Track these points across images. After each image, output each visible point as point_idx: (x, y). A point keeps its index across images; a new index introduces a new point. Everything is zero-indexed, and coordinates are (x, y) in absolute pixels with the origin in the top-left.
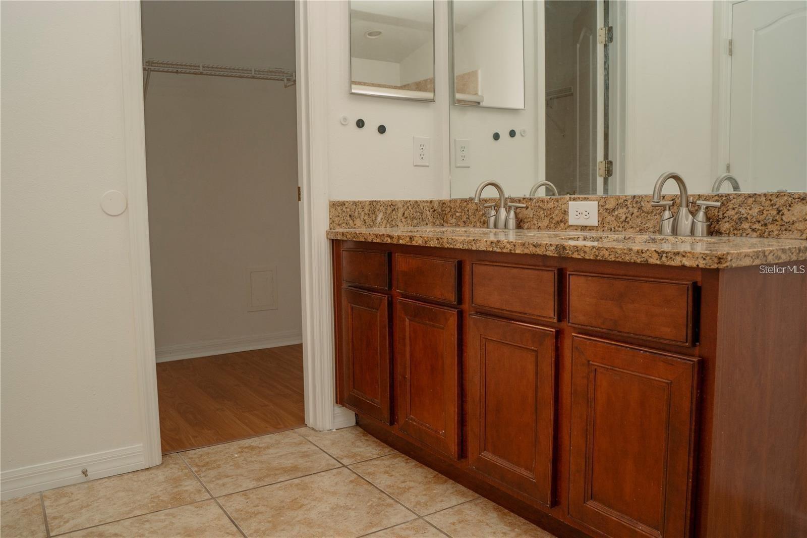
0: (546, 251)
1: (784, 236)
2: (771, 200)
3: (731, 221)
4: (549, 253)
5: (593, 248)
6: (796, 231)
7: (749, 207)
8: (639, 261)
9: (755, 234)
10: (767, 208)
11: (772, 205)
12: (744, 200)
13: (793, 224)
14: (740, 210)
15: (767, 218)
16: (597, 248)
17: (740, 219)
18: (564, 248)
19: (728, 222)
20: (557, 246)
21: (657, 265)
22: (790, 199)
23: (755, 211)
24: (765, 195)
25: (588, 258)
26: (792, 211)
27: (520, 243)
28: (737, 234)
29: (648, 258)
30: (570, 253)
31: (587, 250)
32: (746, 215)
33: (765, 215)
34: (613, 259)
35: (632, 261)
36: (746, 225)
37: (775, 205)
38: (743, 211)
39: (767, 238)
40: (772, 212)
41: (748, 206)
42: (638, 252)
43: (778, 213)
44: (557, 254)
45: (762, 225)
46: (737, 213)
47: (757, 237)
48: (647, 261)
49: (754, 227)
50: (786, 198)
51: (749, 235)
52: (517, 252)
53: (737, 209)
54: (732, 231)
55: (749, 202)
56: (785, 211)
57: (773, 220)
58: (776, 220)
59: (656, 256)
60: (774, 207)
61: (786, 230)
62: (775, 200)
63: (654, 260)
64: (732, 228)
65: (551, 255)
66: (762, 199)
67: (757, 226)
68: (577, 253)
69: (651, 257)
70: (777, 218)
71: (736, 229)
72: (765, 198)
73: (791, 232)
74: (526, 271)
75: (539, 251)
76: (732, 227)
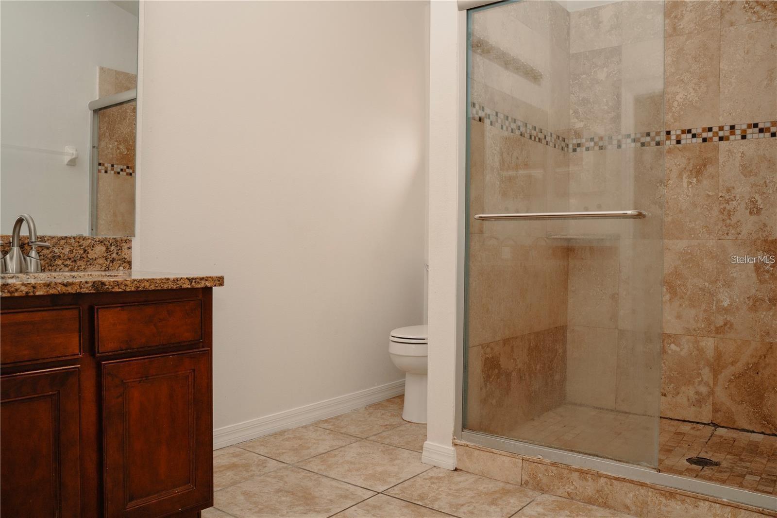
0: (81, 288)
1: (90, 269)
2: (79, 242)
3: (46, 259)
4: (84, 290)
5: (134, 281)
6: (97, 265)
7: (61, 248)
8: (175, 287)
9: (67, 269)
10: (76, 248)
11: (80, 246)
12: (57, 241)
13: (95, 260)
14: (54, 249)
15: (76, 256)
16: (138, 281)
17: (53, 257)
18: (103, 284)
19: (43, 259)
20: (94, 282)
21: (188, 288)
22: (93, 242)
23: (66, 250)
24: (74, 238)
25: (129, 290)
26: (95, 250)
27: (43, 284)
28: (51, 270)
29: (181, 284)
30: (110, 287)
31: (128, 283)
32: (59, 254)
33: (74, 254)
34: (153, 288)
35: (170, 288)
36: (59, 262)
37: (82, 246)
38: (56, 251)
39: (77, 271)
40: (80, 252)
41: (61, 246)
42: (174, 280)
43: (84, 252)
44: (94, 290)
45: (72, 262)
46: (50, 253)
47: (69, 271)
48: (181, 286)
49: (66, 263)
50: (90, 241)
51: (62, 270)
52: (37, 294)
53: (51, 249)
54: (47, 267)
55: (61, 243)
56: (90, 251)
57: (81, 257)
58: (83, 257)
59: (187, 282)
60: (82, 248)
61: (90, 265)
62: (82, 242)
63: (187, 285)
64: (47, 265)
65: (87, 292)
66: (72, 241)
67: (68, 262)
68: (117, 287)
69: (184, 283)
70: (84, 256)
71: (51, 266)
72: (74, 241)
73: (94, 266)
74: (39, 313)
75: (70, 290)
76: (47, 263)
